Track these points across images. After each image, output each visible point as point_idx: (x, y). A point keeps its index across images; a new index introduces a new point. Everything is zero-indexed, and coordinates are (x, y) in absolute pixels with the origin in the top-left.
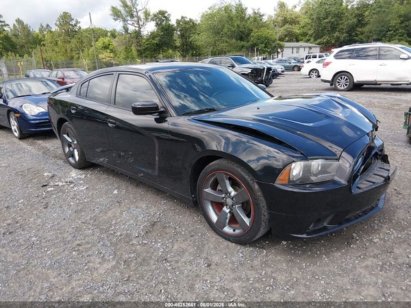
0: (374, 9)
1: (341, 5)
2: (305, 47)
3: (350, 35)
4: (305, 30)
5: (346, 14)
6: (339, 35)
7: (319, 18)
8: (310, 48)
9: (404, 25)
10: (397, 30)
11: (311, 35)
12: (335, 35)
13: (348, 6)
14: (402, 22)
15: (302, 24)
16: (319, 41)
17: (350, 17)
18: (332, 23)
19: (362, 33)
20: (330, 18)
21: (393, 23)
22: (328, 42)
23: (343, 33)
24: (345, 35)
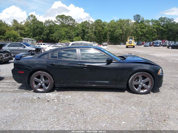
0: (55, 28)
1: (43, 25)
2: (30, 40)
3: (48, 37)
4: (28, 33)
5: (45, 29)
6: (43, 36)
7: (34, 29)
8: (32, 40)
9: (67, 35)
10: (65, 36)
11: (31, 35)
12: (42, 36)
13: (45, 25)
14: (66, 34)
15: (26, 30)
16: (35, 38)
17: (47, 30)
18: (40, 31)
19: (52, 36)
20: (39, 29)
21: (63, 34)
22: (39, 39)
23: (45, 36)
24: (46, 36)
